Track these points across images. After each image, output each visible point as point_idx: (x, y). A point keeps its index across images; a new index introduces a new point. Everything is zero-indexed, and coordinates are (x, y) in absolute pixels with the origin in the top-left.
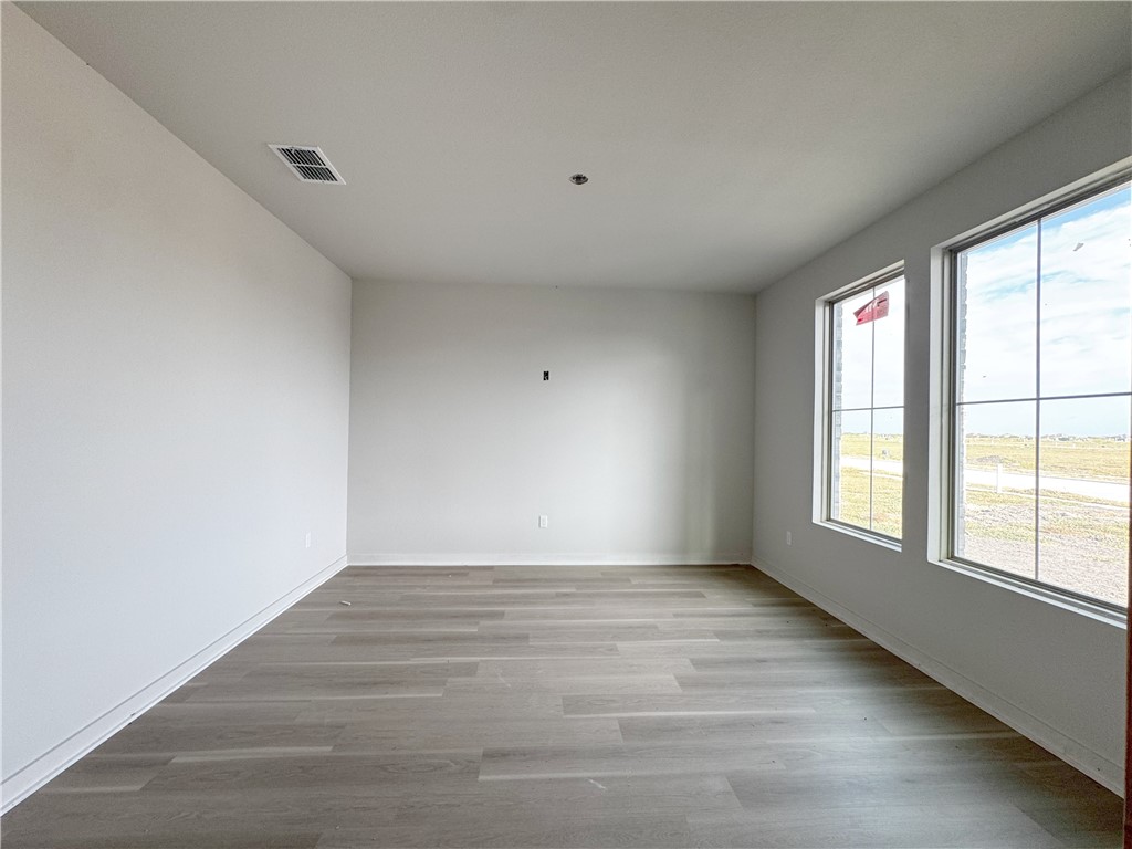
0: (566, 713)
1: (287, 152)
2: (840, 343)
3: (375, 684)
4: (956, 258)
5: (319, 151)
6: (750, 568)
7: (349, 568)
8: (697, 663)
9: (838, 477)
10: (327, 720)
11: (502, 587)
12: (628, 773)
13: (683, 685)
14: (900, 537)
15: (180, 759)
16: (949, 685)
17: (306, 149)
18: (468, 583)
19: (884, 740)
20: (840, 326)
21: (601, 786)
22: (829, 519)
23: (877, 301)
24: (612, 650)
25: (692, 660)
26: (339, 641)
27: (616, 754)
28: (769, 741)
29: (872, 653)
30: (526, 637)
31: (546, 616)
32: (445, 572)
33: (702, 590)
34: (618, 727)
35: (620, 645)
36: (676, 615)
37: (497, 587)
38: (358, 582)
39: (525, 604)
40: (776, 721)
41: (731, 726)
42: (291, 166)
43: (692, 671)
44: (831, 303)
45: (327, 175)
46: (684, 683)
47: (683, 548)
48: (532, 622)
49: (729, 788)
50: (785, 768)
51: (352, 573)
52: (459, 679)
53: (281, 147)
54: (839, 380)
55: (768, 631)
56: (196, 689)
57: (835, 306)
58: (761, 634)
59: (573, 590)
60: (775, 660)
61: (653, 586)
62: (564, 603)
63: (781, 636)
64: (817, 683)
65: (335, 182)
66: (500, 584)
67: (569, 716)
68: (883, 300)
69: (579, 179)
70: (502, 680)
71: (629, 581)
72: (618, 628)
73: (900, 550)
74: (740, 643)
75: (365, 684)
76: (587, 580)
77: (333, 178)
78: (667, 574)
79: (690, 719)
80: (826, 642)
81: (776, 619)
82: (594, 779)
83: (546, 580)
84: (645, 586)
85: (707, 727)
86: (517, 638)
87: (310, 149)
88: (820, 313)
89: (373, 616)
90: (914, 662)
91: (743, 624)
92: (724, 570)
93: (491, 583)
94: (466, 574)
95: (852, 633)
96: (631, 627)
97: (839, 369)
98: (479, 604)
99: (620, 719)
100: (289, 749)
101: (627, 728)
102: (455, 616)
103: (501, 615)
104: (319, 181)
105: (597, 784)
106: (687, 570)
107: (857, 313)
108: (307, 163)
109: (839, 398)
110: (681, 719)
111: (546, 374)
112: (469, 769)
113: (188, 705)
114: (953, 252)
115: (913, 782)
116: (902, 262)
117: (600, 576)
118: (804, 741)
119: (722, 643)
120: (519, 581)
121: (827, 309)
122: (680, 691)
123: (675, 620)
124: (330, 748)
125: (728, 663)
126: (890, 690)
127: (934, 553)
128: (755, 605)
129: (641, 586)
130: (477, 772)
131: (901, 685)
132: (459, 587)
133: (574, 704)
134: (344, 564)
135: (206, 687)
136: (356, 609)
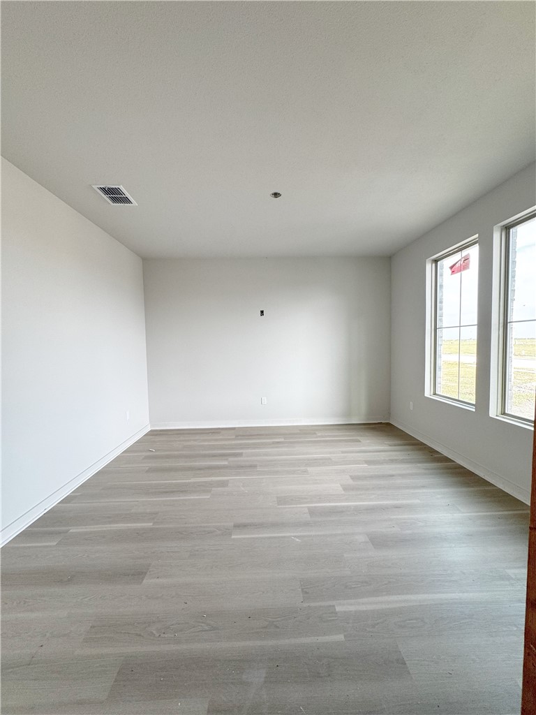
0: (279, 505)
1: (103, 189)
2: (441, 286)
3: (172, 492)
4: (509, 232)
5: (122, 188)
6: (389, 424)
7: (151, 431)
8: (353, 478)
9: (440, 368)
10: (148, 511)
11: (241, 439)
12: (313, 533)
13: (345, 489)
14: (474, 403)
15: (73, 530)
16: (500, 486)
17: (114, 187)
18: (221, 437)
19: (457, 515)
20: (441, 275)
21: (297, 540)
22: (435, 394)
23: (463, 259)
24: (306, 471)
25: (351, 476)
26: (150, 470)
27: (307, 524)
28: (392, 517)
29: (457, 470)
30: (255, 466)
31: (266, 455)
32: (207, 432)
33: (358, 438)
34: (307, 511)
35: (310, 469)
36: (343, 452)
37: (238, 439)
38: (158, 439)
39: (254, 448)
40: (397, 507)
41: (371, 510)
42: (105, 197)
43: (351, 482)
44: (436, 261)
45: (126, 200)
46: (346, 488)
47: (348, 413)
48: (258, 458)
49: (368, 540)
50: (399, 530)
51: (153, 433)
52: (219, 489)
53: (99, 186)
54: (441, 309)
55: (396, 460)
56: (75, 497)
57: (439, 263)
58: (392, 461)
59: (283, 440)
60: (400, 475)
61: (330, 436)
62: (277, 447)
63: (404, 462)
64: (423, 487)
65: (131, 205)
66: (239, 437)
67: (280, 506)
68: (466, 259)
69: (276, 195)
70: (243, 488)
71: (315, 433)
72: (308, 460)
73: (474, 410)
74: (380, 467)
75: (167, 492)
76: (290, 434)
77: (130, 202)
78: (339, 429)
79: (348, 507)
80: (430, 464)
81: (403, 453)
82: (295, 536)
83: (266, 435)
84: (326, 436)
85: (358, 510)
86: (251, 466)
87: (117, 187)
88: (429, 267)
89: (168, 457)
90: (481, 474)
91: (383, 456)
92: (373, 426)
93: (234, 437)
94: (219, 433)
95: (447, 460)
96: (316, 459)
97: (441, 302)
98: (229, 449)
99: (309, 508)
100: (129, 525)
101: (312, 512)
102: (214, 456)
103: (240, 455)
104: (122, 204)
105: (295, 539)
106: (349, 427)
107: (451, 268)
108: (115, 195)
109: (441, 320)
110: (344, 507)
111: (262, 312)
112: (227, 533)
113: (72, 505)
114: (507, 228)
115: (471, 535)
116: (477, 235)
117: (299, 432)
118: (413, 516)
119: (369, 467)
120: (251, 435)
121: (434, 265)
122: (343, 492)
123: (343, 455)
124: (151, 524)
125: (372, 477)
126: (464, 489)
127: (494, 412)
128: (390, 446)
129: (322, 437)
130: (231, 534)
131: (473, 487)
132: (216, 440)
133: (282, 500)
134: (149, 429)
135: (81, 495)
136: (157, 453)
